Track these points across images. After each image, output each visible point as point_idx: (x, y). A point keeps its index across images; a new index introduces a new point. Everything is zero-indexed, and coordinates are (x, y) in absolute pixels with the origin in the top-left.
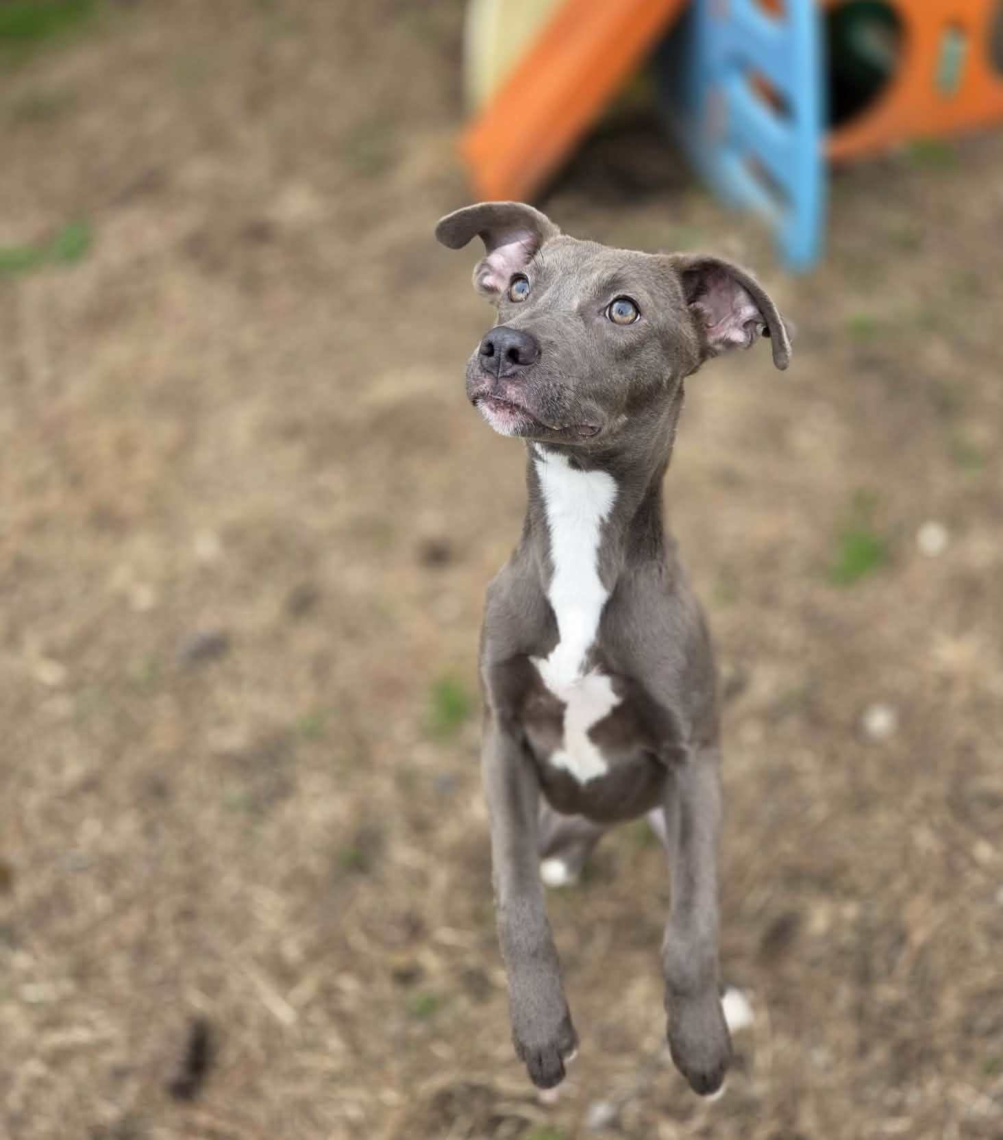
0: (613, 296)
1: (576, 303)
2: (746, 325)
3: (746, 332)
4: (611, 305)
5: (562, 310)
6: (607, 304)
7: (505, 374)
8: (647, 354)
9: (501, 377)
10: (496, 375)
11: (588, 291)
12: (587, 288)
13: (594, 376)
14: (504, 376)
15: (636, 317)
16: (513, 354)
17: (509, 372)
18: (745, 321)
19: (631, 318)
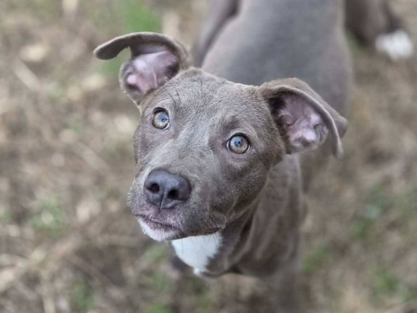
0: (233, 133)
1: (206, 139)
2: (315, 127)
3: (316, 133)
4: (231, 139)
5: (198, 146)
6: (228, 139)
7: (166, 207)
8: (254, 172)
9: (162, 208)
10: (159, 206)
11: (215, 127)
12: (214, 126)
13: (220, 193)
14: (165, 208)
15: (248, 148)
16: (173, 194)
17: (169, 205)
18: (314, 125)
19: (244, 149)
